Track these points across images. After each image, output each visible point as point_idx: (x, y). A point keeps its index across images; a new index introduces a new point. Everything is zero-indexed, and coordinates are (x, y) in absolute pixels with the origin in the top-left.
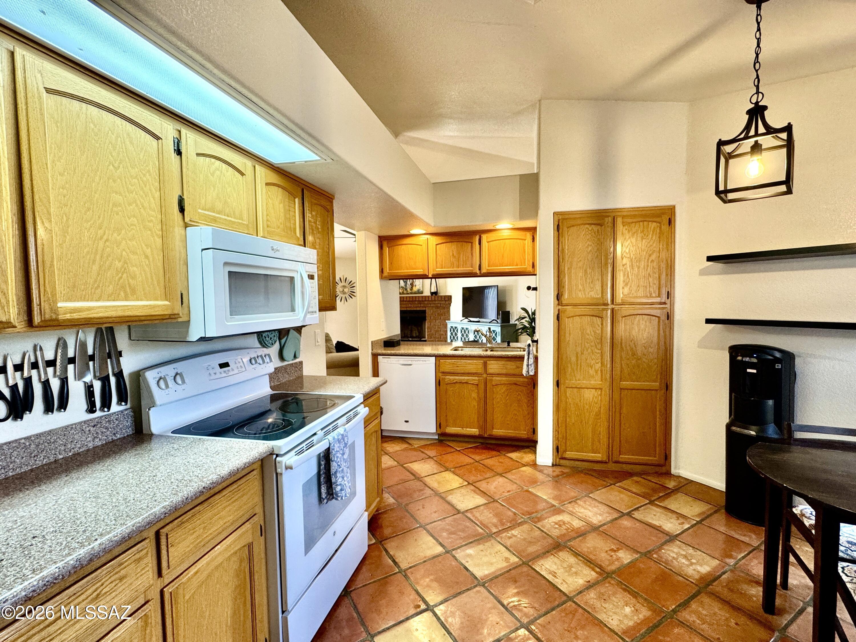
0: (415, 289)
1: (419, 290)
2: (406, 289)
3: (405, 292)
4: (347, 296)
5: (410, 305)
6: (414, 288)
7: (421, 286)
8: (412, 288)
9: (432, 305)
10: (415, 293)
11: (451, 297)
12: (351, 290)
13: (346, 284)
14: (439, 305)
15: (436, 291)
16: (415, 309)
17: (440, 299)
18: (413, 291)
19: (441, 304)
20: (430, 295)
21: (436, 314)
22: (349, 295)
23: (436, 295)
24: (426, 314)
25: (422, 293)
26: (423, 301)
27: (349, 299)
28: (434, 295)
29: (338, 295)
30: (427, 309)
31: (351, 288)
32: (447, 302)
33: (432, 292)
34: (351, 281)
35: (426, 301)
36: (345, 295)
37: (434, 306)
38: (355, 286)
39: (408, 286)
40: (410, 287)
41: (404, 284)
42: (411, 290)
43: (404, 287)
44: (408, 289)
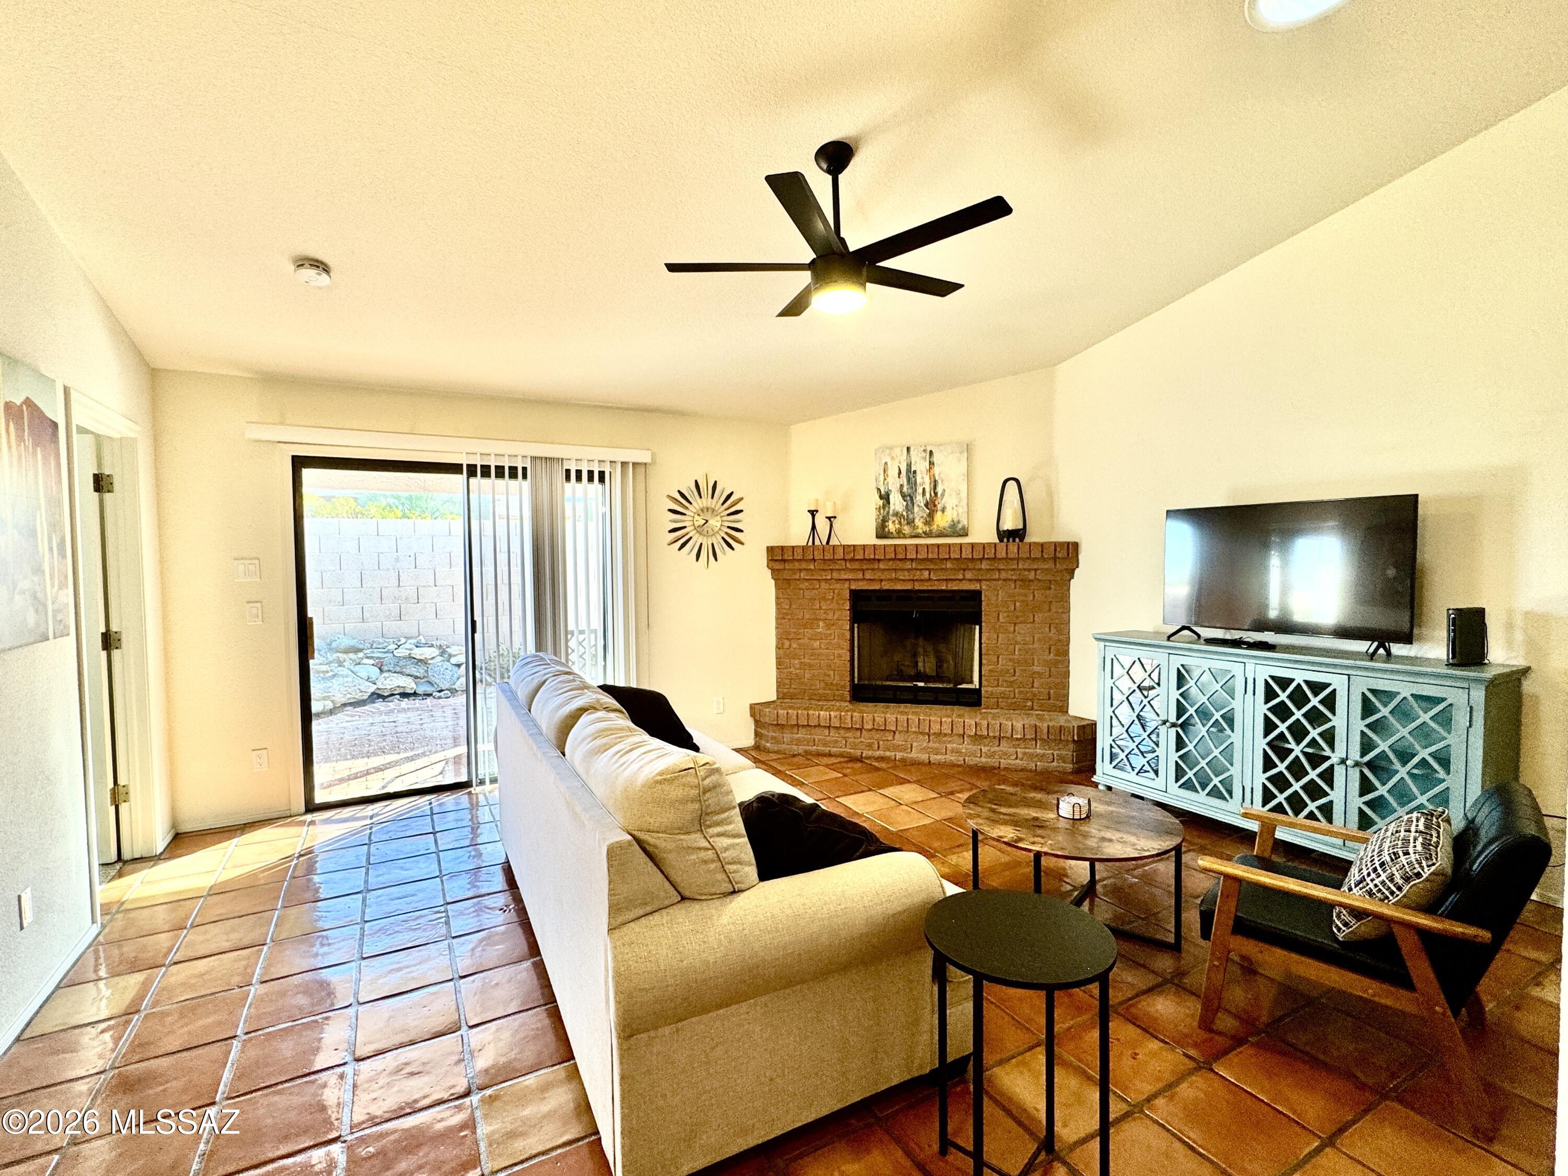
0: (942, 521)
1: (954, 525)
2: (910, 522)
3: (907, 530)
4: (718, 541)
5: (926, 573)
6: (938, 517)
7: (962, 510)
8: (931, 515)
9: (1004, 575)
10: (941, 535)
11: (1076, 545)
12: (731, 521)
13: (716, 503)
14: (1032, 575)
15: (1021, 527)
16: (943, 588)
17: (1036, 554)
19: (1036, 570)
20: (997, 541)
21: (1018, 604)
22: (723, 538)
23: (1022, 540)
24: (983, 603)
25: (967, 535)
26: (972, 560)
27: (724, 553)
28: (1011, 540)
29: (691, 538)
30: (984, 587)
31: (729, 515)
32: (1058, 565)
33: (1004, 531)
34: (732, 494)
35: (981, 560)
36: (710, 539)
37: (1014, 578)
38: (741, 511)
39: (916, 509)
40: (925, 515)
41: (905, 503)
42: (927, 523)
43: (905, 513)
44: (916, 521)
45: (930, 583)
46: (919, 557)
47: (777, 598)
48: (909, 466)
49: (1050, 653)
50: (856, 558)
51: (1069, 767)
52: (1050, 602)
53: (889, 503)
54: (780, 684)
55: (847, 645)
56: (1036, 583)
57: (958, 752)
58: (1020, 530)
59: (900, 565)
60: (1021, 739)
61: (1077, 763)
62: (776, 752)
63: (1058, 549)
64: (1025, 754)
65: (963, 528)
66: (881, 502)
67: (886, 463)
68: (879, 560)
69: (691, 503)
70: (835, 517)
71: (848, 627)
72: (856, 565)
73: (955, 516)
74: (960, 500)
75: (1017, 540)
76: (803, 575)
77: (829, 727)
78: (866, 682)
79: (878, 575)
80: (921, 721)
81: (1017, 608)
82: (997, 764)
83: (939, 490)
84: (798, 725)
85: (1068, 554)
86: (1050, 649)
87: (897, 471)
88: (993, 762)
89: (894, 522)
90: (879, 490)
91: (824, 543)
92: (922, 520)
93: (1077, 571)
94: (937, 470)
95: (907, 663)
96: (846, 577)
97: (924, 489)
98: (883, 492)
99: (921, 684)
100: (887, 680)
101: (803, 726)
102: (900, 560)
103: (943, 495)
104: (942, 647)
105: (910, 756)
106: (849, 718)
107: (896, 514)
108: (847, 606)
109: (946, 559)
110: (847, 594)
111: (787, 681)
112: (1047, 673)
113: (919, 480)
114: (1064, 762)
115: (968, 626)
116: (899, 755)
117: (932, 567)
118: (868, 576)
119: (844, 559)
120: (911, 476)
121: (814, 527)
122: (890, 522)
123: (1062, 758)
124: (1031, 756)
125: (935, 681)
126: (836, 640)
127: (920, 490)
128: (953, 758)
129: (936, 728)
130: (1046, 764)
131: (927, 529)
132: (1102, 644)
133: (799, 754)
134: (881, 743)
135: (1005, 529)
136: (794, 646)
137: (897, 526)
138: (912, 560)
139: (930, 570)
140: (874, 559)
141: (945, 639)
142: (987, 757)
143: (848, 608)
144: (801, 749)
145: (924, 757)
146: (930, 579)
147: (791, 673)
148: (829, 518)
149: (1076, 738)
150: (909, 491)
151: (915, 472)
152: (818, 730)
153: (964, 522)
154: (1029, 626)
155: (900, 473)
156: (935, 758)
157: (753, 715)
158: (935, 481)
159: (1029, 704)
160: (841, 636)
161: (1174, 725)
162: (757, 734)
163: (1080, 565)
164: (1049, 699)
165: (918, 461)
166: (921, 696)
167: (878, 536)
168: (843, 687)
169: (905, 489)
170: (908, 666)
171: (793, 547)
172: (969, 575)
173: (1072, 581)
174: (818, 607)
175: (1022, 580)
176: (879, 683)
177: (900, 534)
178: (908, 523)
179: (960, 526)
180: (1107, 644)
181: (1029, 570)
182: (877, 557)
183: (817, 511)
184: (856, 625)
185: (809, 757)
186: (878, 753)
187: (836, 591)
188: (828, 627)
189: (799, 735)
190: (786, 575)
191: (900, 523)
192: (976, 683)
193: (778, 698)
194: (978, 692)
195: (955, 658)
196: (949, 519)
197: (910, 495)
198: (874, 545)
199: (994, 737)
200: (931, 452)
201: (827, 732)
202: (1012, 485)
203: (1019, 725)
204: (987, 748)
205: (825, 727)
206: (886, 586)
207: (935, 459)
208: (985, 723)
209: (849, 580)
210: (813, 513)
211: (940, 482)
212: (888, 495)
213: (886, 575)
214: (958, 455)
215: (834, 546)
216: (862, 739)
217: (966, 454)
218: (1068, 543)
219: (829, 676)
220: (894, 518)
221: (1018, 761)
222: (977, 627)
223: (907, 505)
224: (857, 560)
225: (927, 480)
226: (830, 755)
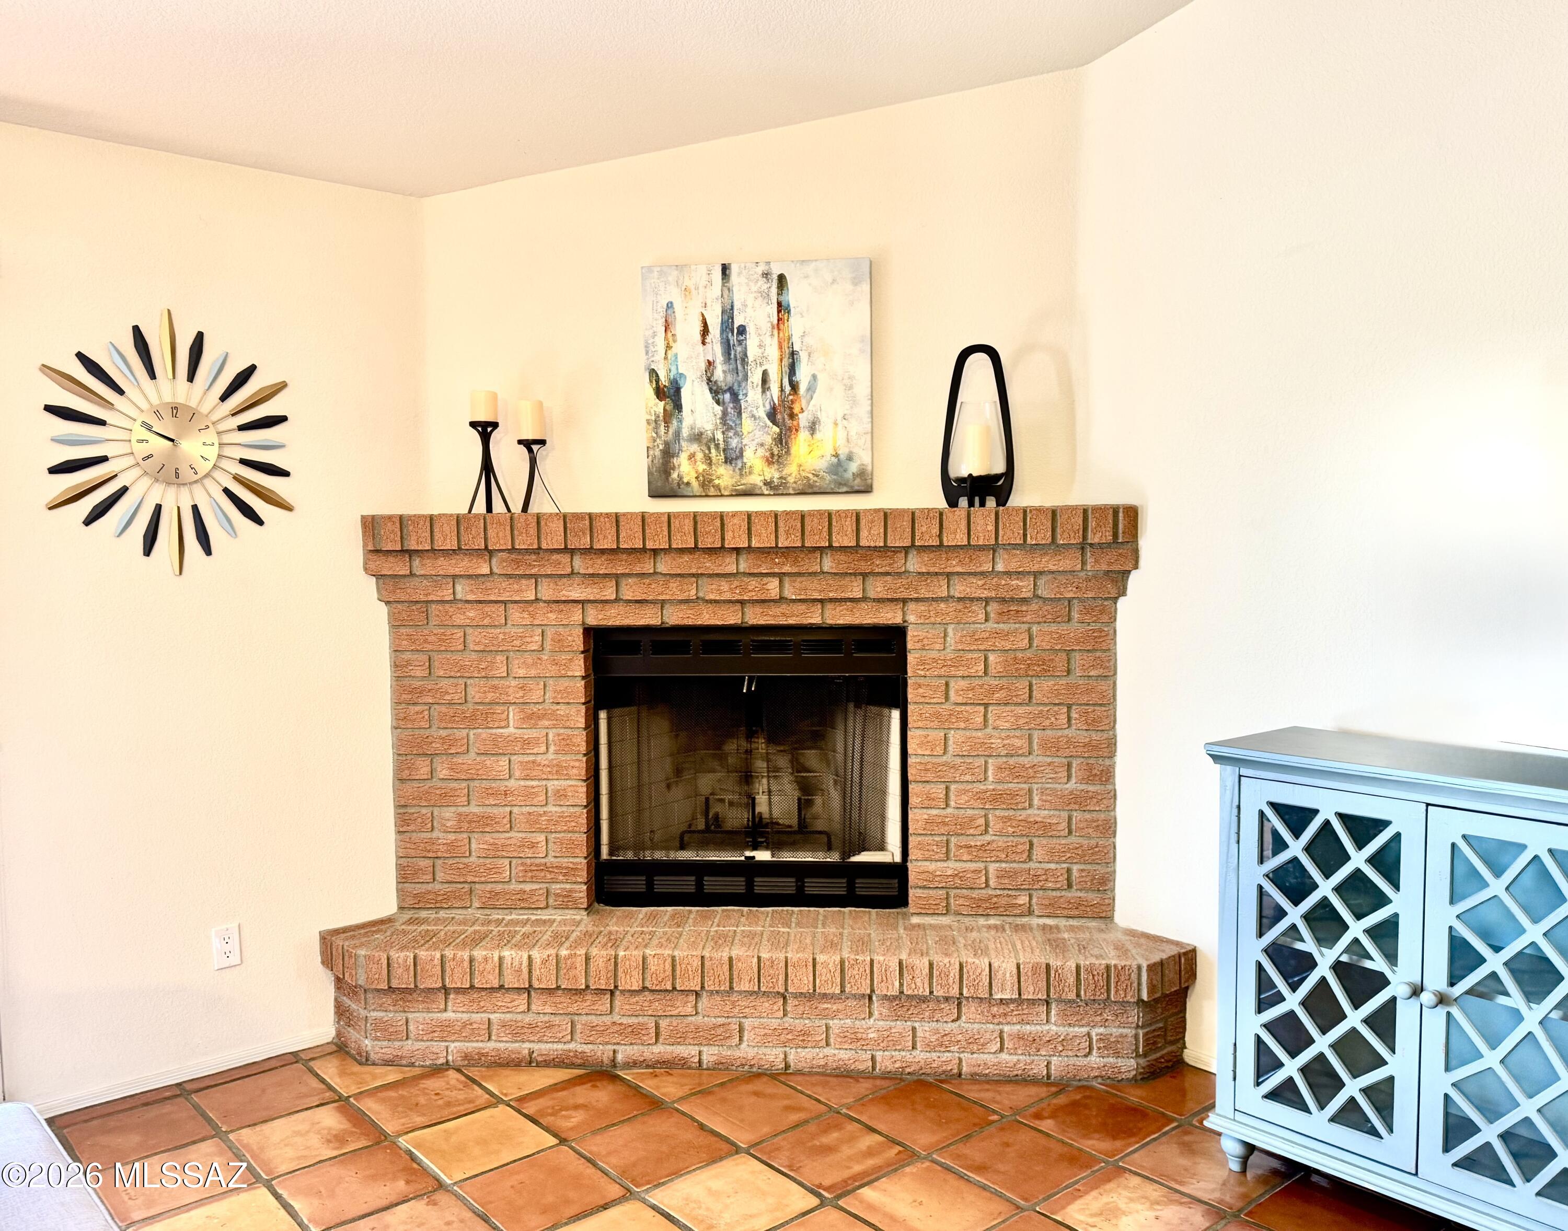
0: (808, 454)
1: (838, 465)
2: (732, 457)
3: (725, 476)
4: (209, 499)
5: (773, 585)
6: (801, 444)
7: (859, 425)
8: (783, 440)
9: (959, 589)
10: (807, 490)
11: (1133, 513)
12: (250, 444)
13: (201, 395)
14: (1025, 587)
15: (999, 468)
16: (815, 618)
17: (1039, 534)
18: (791, 470)
19: (1037, 575)
20: (942, 503)
21: (992, 657)
22: (227, 491)
23: (1002, 501)
24: (911, 658)
25: (867, 490)
26: (885, 550)
27: (232, 530)
28: (977, 500)
29: (124, 490)
30: (911, 618)
31: (242, 428)
32: (1090, 560)
33: (961, 480)
34: (251, 370)
35: (906, 550)
36: (185, 491)
37: (986, 594)
38: (282, 419)
39: (747, 424)
40: (768, 440)
41: (718, 409)
42: (772, 459)
43: (719, 436)
44: (748, 455)
45: (783, 608)
46: (754, 544)
47: (396, 651)
48: (728, 314)
49: (1069, 777)
50: (597, 546)
51: (1128, 1065)
52: (1069, 652)
53: (678, 407)
54: (405, 875)
55: (578, 765)
56: (1034, 606)
57: (854, 1039)
58: (997, 477)
59: (709, 565)
60: (1012, 1001)
61: (1145, 1055)
62: (388, 1063)
63: (1092, 524)
64: (1020, 1037)
65: (862, 474)
66: (660, 407)
67: (670, 306)
68: (655, 552)
69: (121, 392)
70: (542, 442)
71: (581, 722)
72: (601, 566)
73: (841, 442)
74: (854, 402)
75: (991, 502)
76: (462, 590)
77: (529, 990)
78: (630, 855)
79: (655, 591)
80: (765, 964)
81: (992, 670)
82: (953, 1067)
83: (803, 376)
84: (446, 990)
85: (1115, 535)
86: (1069, 766)
87: (698, 327)
88: (945, 1060)
89: (692, 457)
90: (653, 373)
91: (516, 507)
92: (761, 452)
93: (1134, 580)
94: (796, 325)
95: (728, 797)
96: (575, 595)
97: (765, 374)
98: (664, 380)
99: (763, 856)
100: (682, 847)
101: (458, 991)
102: (711, 551)
103: (811, 389)
104: (811, 757)
105: (737, 1053)
106: (580, 963)
107: (697, 437)
108: (578, 667)
109: (821, 549)
110: (577, 640)
111: (423, 863)
112: (1064, 825)
113: (753, 352)
114: (1117, 1054)
115: (874, 709)
116: (710, 1054)
117: (787, 569)
118: (627, 593)
119: (566, 550)
120: (733, 339)
121: (487, 468)
122: (683, 457)
123: (1110, 1046)
124: (1032, 1043)
125: (793, 846)
126: (551, 756)
127: (755, 377)
128: (844, 1055)
129: (801, 982)
130: (1073, 1061)
131: (772, 473)
132: (1230, 771)
133: (447, 1066)
134: (663, 1023)
135: (964, 473)
136: (443, 772)
137: (702, 467)
138: (737, 550)
139: (781, 576)
140: (644, 550)
141: (818, 738)
142: (930, 1048)
143: (580, 672)
144: (455, 1049)
145: (773, 1056)
146: (782, 599)
147: (432, 842)
148: (527, 444)
149: (1145, 997)
150: (730, 378)
151: (742, 330)
152: (501, 1000)
153: (863, 457)
154: (1020, 710)
155: (705, 331)
156: (800, 1057)
157: (328, 960)
158: (793, 354)
159: (1023, 899)
160: (565, 745)
161: (1442, 1000)
162: (341, 1012)
163: (1142, 562)
164: (1070, 886)
165: (750, 303)
166: (762, 885)
167: (655, 494)
168: (569, 872)
169: (719, 374)
170: (731, 804)
171: (431, 518)
172: (877, 588)
173: (1122, 603)
174: (503, 672)
175: (1003, 600)
176: (659, 855)
177: (708, 488)
178: (728, 461)
179: (853, 467)
180: (1244, 771)
181: (1020, 574)
182: (650, 545)
183: (495, 425)
184: (603, 715)
185: (474, 1073)
186: (657, 1049)
187: (550, 633)
188: (531, 719)
189: (450, 1015)
190: (418, 590)
191: (708, 460)
192: (892, 853)
193: (401, 908)
194: (898, 872)
195: (843, 784)
196: (828, 451)
197: (730, 390)
198: (643, 516)
199: (947, 999)
200: (782, 279)
201: (522, 1000)
202: (979, 365)
203: (1006, 967)
204: (927, 1026)
205: (518, 990)
206: (675, 617)
207: (793, 297)
208: (922, 964)
209: (583, 602)
210: (485, 429)
211: (803, 356)
212: (678, 390)
213: (674, 591)
214: (849, 287)
215: (538, 517)
216: (616, 1018)
217: (866, 287)
218: (1115, 510)
219: (533, 845)
220: (694, 447)
221: (1004, 1056)
222: (896, 714)
223: (725, 414)
224: (603, 551)
225: (773, 352)
226: (531, 1062)
